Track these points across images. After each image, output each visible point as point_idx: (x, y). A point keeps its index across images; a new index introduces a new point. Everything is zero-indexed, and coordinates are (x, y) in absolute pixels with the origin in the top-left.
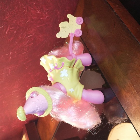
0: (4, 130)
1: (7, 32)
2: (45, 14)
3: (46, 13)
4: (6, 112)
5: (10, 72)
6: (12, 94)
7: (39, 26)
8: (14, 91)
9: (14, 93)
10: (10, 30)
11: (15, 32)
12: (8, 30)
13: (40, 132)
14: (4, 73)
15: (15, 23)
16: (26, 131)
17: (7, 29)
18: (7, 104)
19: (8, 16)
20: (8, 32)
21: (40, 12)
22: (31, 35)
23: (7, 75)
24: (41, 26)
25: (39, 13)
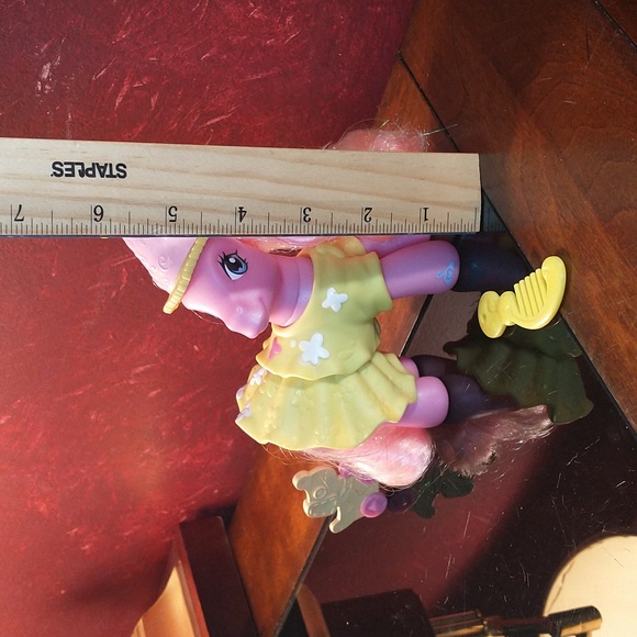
0: (87, 547)
1: (119, 101)
2: (285, 25)
3: (289, 19)
4: (100, 463)
5: (125, 281)
6: (132, 382)
7: (255, 77)
8: (141, 368)
9: (137, 375)
10: (132, 89)
11: (153, 101)
12: (125, 89)
13: (246, 558)
14: (98, 285)
15: (154, 59)
16: (185, 554)
17: (123, 85)
18: (108, 428)
19: (126, 29)
20: (126, 98)
21: (262, 11)
22: (222, 114)
23: (114, 294)
24: (265, 74)
25: (256, 16)
